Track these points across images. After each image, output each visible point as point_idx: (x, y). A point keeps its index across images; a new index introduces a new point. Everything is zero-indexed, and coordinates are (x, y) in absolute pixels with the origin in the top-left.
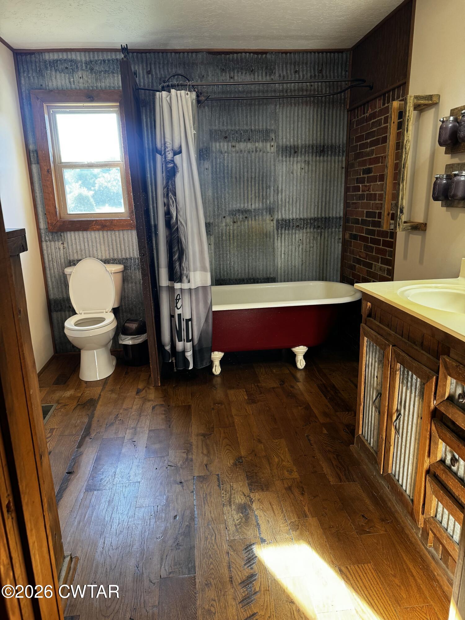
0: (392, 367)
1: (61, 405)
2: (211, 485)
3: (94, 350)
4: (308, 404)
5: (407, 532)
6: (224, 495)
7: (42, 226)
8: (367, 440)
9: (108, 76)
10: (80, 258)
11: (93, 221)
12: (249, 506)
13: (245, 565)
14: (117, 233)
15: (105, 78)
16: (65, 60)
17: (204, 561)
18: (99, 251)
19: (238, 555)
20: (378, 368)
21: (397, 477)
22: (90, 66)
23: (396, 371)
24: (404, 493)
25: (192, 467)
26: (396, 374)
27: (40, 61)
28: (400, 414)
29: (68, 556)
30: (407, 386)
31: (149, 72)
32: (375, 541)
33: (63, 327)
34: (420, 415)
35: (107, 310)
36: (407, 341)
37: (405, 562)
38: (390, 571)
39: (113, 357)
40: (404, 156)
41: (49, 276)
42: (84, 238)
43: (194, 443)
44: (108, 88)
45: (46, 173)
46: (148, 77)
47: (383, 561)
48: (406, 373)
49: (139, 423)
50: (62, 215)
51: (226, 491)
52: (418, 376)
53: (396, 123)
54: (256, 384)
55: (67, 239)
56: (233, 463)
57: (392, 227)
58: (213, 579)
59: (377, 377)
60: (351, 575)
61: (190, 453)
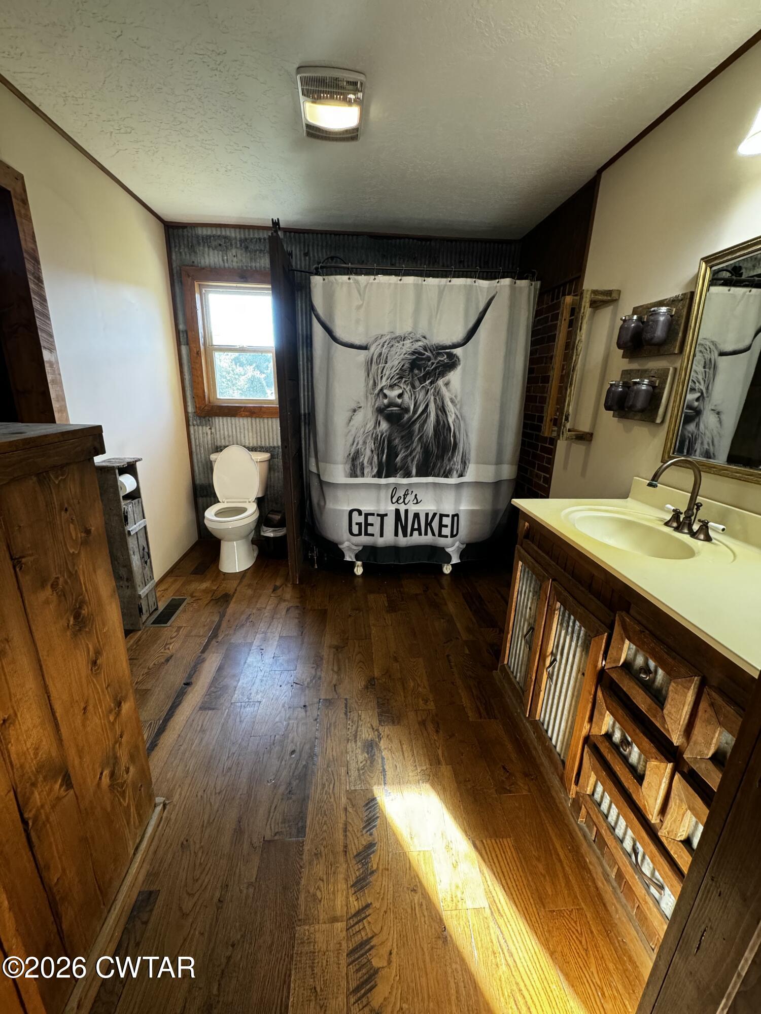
0: (550, 604)
1: (194, 599)
2: (337, 711)
3: (234, 541)
4: (452, 616)
5: (554, 794)
6: (350, 727)
7: (190, 409)
8: (513, 673)
9: (264, 256)
10: (227, 444)
11: (242, 407)
12: (377, 744)
13: (364, 828)
14: (266, 421)
15: (260, 257)
16: (219, 236)
17: (317, 819)
18: (247, 437)
19: (357, 813)
20: (533, 599)
21: (545, 727)
22: (245, 244)
23: (555, 610)
24: (553, 748)
25: (319, 686)
26: (554, 614)
27: (192, 237)
28: (555, 660)
29: (160, 804)
30: (567, 631)
31: (306, 254)
32: (517, 805)
33: (204, 517)
34: (581, 670)
35: (250, 500)
36: (571, 578)
37: (551, 838)
38: (533, 852)
39: (255, 547)
40: (574, 358)
41: (195, 461)
42: (232, 424)
43: (326, 657)
44: (263, 269)
45: (195, 355)
46: (305, 260)
47: (525, 835)
48: (567, 615)
49: (271, 627)
50: (211, 399)
51: (352, 722)
52: (583, 624)
53: (567, 321)
54: (398, 589)
55: (215, 425)
56: (364, 685)
57: (554, 434)
58: (324, 847)
59: (530, 608)
60: (487, 853)
61: (319, 669)
